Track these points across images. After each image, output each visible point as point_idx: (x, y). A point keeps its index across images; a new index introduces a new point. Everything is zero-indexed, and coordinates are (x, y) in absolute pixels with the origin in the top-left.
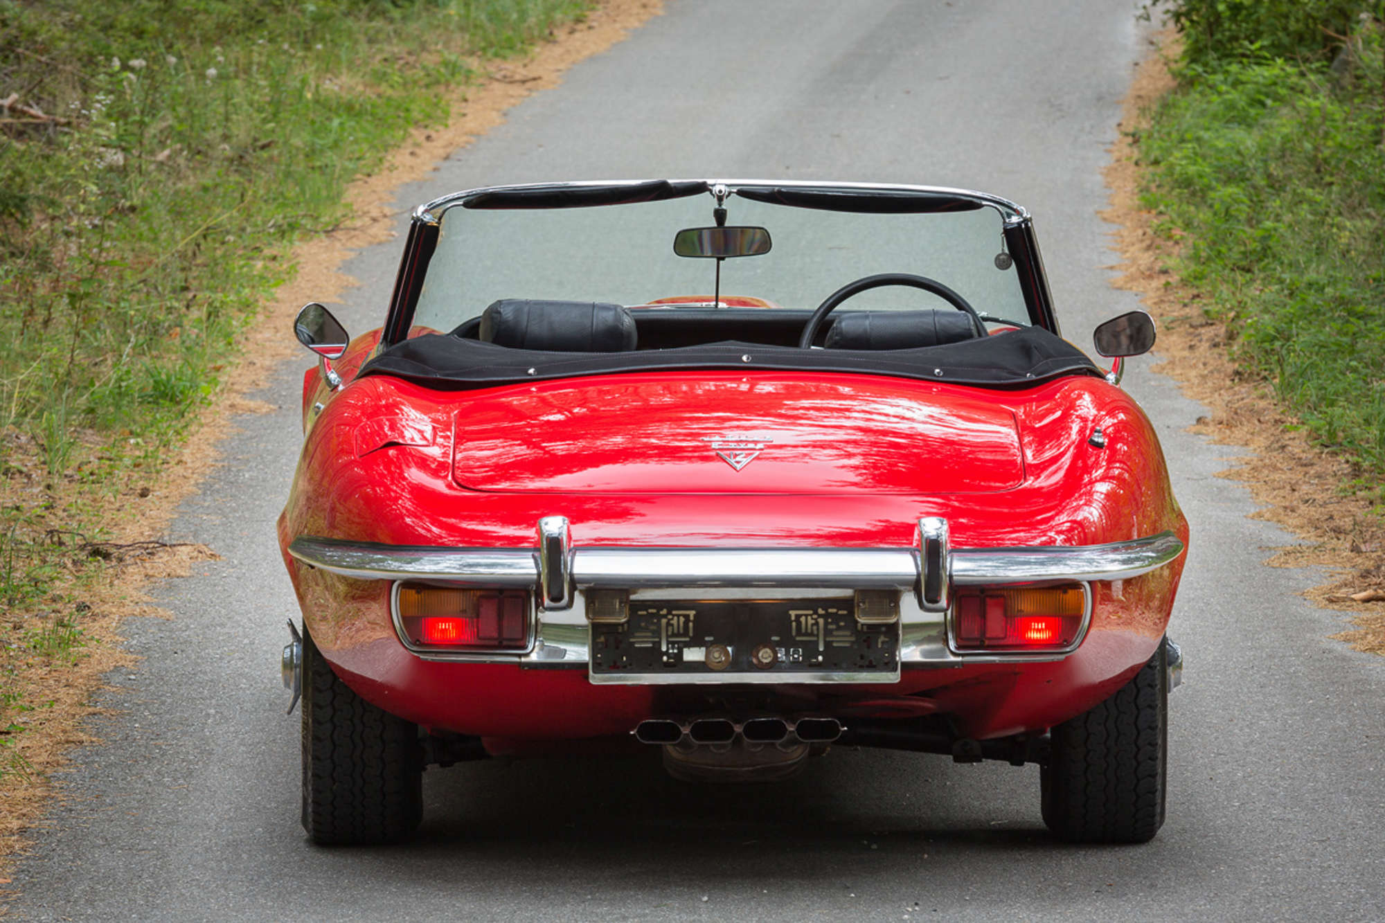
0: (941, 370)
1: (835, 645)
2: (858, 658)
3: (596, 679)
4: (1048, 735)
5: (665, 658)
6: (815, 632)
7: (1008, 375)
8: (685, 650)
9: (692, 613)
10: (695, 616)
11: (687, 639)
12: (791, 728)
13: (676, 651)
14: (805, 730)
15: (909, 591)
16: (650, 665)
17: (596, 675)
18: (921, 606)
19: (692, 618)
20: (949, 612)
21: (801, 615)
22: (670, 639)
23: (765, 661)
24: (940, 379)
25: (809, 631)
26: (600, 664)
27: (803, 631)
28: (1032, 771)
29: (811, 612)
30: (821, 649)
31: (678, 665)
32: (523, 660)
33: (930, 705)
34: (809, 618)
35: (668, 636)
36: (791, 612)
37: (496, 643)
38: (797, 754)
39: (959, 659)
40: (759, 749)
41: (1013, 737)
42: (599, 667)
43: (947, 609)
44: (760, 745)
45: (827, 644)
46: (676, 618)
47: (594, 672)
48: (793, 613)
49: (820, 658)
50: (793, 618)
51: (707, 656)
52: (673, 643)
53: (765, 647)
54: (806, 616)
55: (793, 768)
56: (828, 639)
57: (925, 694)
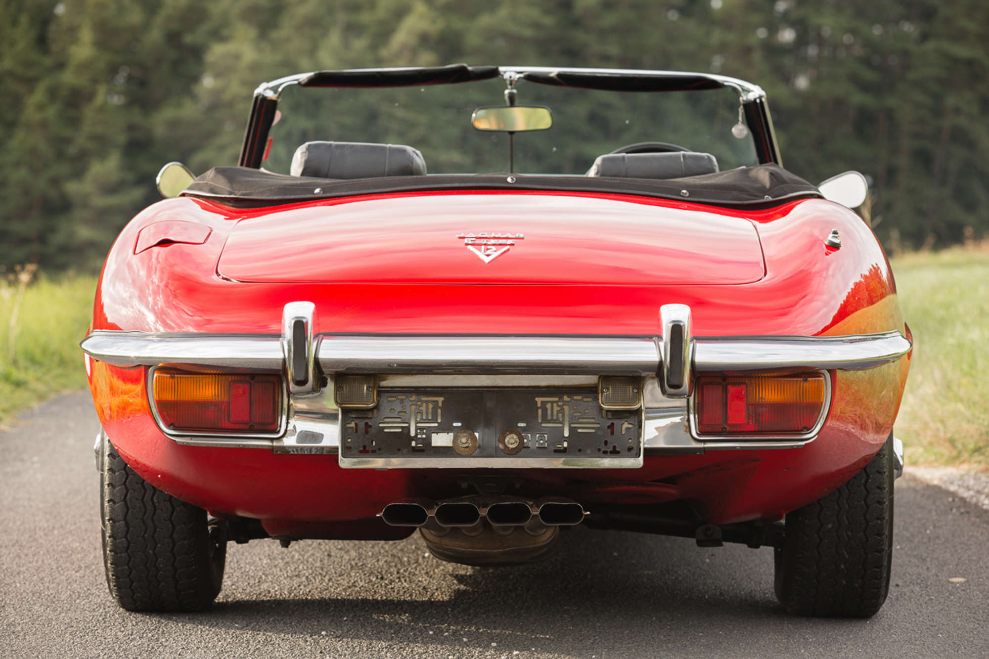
0: (687, 190)
1: (580, 431)
2: (603, 444)
3: (345, 463)
4: (783, 521)
5: (413, 444)
6: (561, 419)
7: (745, 196)
8: (434, 435)
9: (440, 400)
10: (443, 402)
11: (436, 425)
12: (535, 512)
13: (424, 436)
14: (549, 515)
15: (653, 378)
16: (399, 450)
17: (345, 459)
18: (664, 392)
19: (440, 404)
20: (692, 399)
21: (547, 402)
22: (419, 425)
23: (511, 446)
24: (686, 199)
25: (555, 418)
26: (349, 448)
27: (549, 418)
28: (767, 553)
29: (556, 399)
30: (566, 434)
31: (427, 449)
32: (275, 444)
33: (673, 491)
34: (555, 405)
35: (417, 422)
36: (537, 399)
37: (247, 427)
38: (547, 535)
39: (701, 445)
40: (510, 532)
41: (751, 523)
42: (348, 450)
43: (689, 396)
44: (509, 528)
45: (572, 430)
46: (424, 404)
47: (343, 456)
48: (539, 400)
49: (565, 444)
50: (539, 405)
51: (454, 441)
52: (422, 429)
53: (511, 433)
54: (552, 403)
55: (545, 550)
56: (573, 425)
57: (670, 481)
